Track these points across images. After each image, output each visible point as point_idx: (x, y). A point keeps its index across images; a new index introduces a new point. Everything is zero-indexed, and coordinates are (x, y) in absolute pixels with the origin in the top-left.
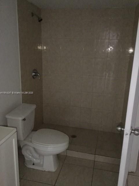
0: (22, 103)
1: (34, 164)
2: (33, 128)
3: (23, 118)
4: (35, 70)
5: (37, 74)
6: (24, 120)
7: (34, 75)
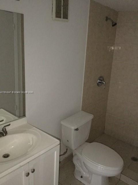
0: (81, 110)
1: (82, 177)
2: (87, 139)
3: (76, 128)
4: (101, 77)
5: (102, 82)
6: (77, 130)
7: (99, 82)
